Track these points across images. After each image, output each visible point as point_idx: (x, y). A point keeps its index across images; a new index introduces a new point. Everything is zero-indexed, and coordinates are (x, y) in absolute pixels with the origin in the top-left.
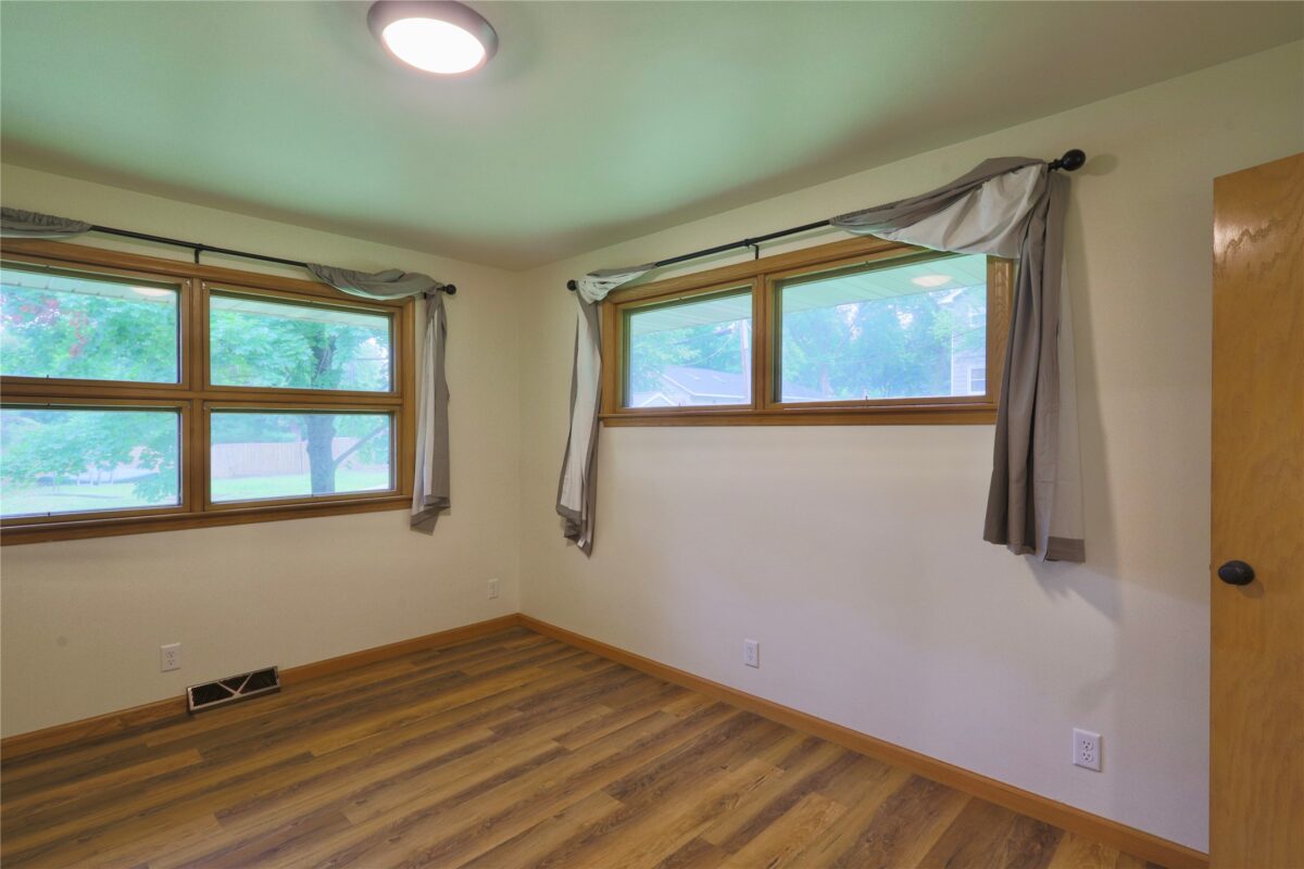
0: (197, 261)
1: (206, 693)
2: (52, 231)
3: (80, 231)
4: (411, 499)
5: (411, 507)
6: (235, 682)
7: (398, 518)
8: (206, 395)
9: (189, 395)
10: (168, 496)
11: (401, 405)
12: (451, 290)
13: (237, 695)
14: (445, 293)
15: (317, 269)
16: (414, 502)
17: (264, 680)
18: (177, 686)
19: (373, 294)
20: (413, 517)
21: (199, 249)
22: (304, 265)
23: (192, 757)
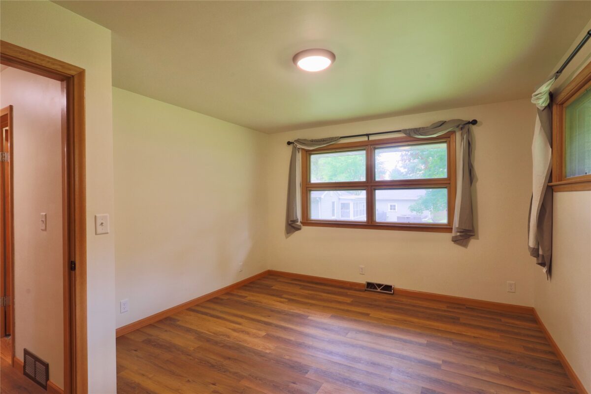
0: (368, 139)
1: (370, 285)
2: (332, 142)
3: (338, 139)
4: (452, 229)
5: (452, 232)
6: (379, 285)
7: (447, 237)
8: (372, 184)
9: (367, 184)
10: (363, 218)
11: (449, 184)
12: (474, 122)
13: (379, 290)
14: (471, 124)
15: (404, 131)
16: (453, 230)
17: (388, 288)
18: (363, 280)
19: (426, 136)
20: (453, 237)
21: (368, 135)
22: (400, 131)
23: (349, 300)
